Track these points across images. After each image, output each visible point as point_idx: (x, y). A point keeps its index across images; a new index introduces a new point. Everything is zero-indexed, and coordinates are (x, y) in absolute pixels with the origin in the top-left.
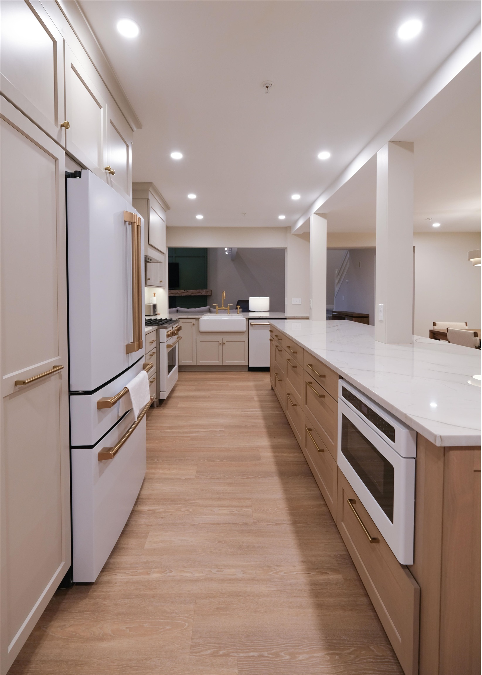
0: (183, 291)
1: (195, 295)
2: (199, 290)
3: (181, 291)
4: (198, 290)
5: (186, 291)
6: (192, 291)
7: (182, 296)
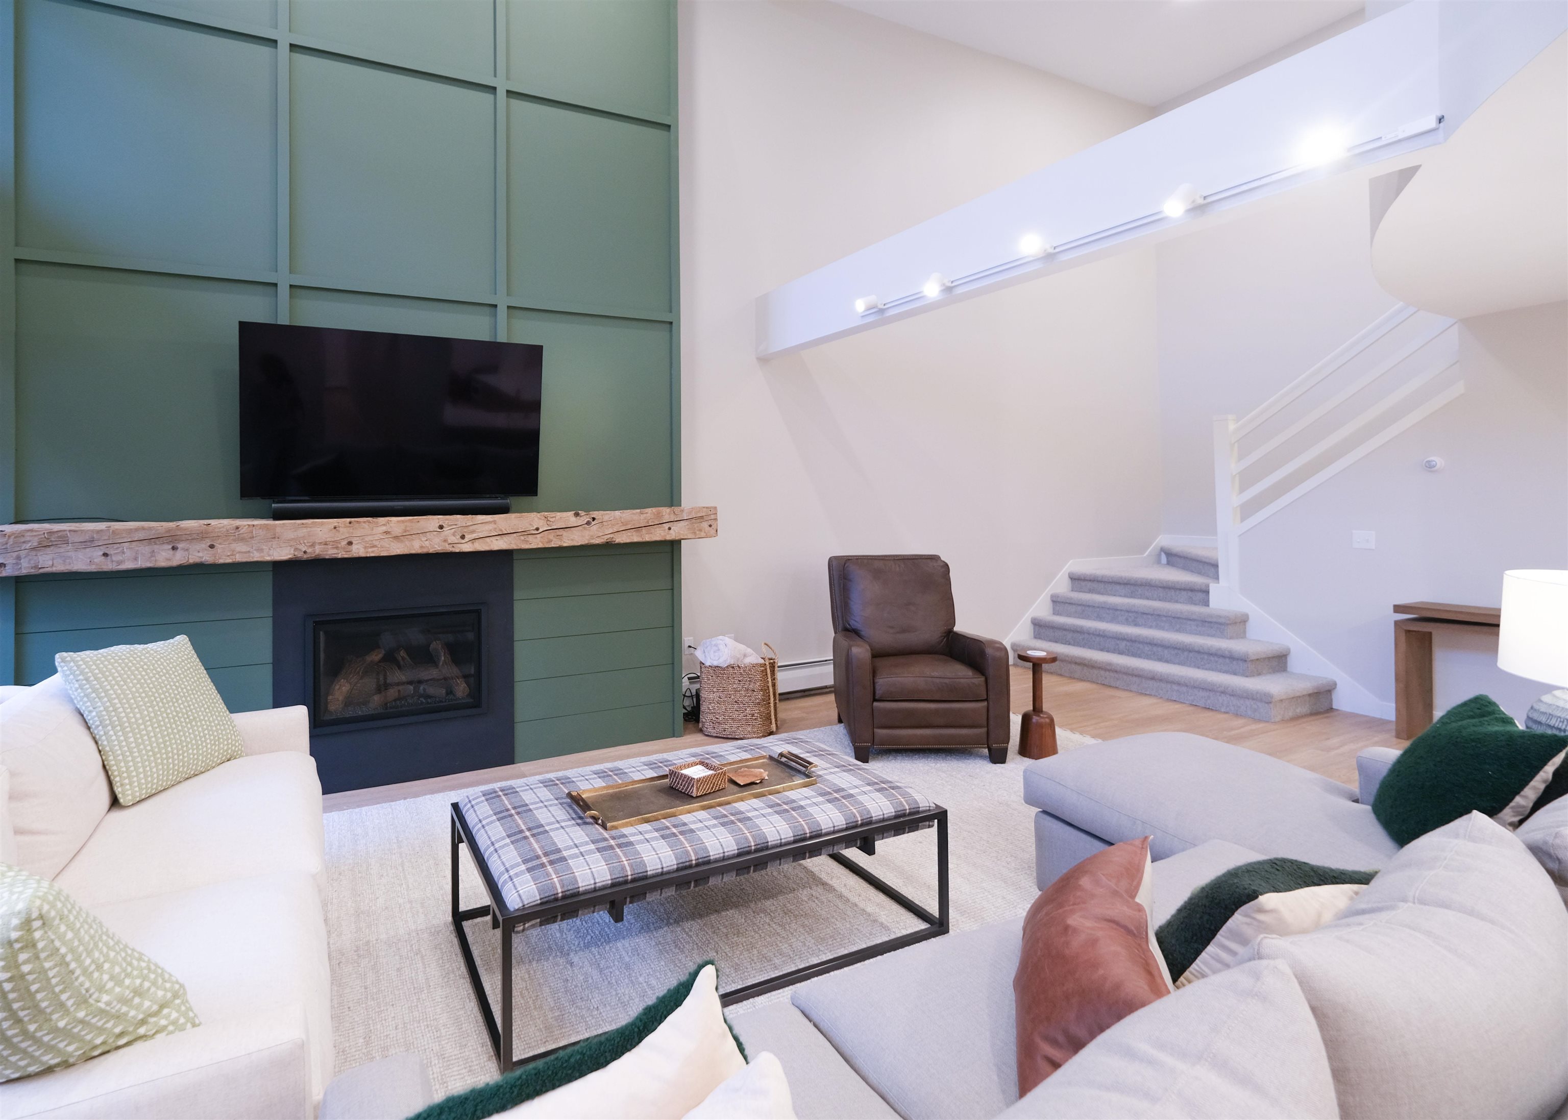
0: (565, 514)
1: (636, 539)
2: (654, 510)
3: (559, 515)
4: (650, 513)
5: (586, 519)
6: (617, 513)
7: (560, 549)
